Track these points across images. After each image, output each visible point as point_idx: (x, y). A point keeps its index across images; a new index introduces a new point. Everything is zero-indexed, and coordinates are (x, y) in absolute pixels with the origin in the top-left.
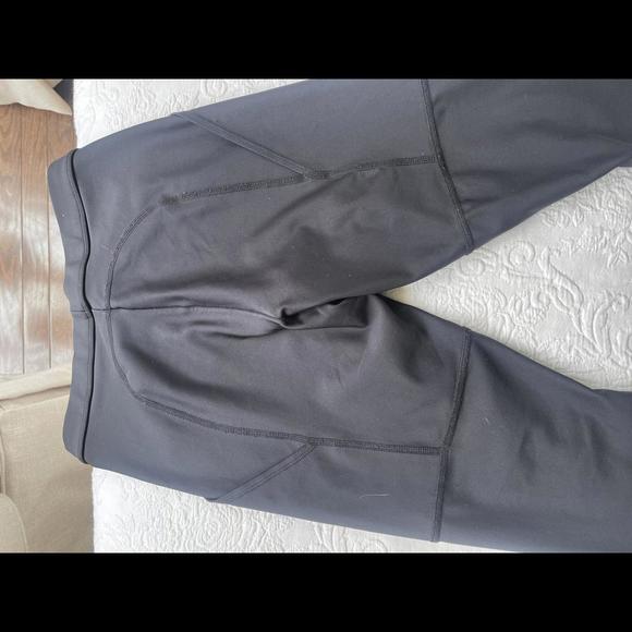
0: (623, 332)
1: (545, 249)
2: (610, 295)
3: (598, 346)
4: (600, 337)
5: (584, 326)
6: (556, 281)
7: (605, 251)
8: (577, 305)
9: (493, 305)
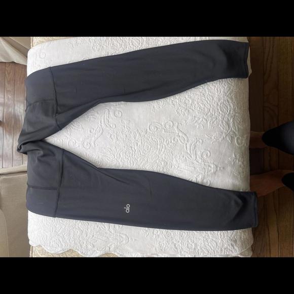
0: (201, 152)
1: (177, 123)
2: (197, 139)
3: (192, 156)
4: (193, 153)
5: (188, 149)
6: (180, 134)
7: (196, 124)
8: (186, 142)
9: (160, 141)
